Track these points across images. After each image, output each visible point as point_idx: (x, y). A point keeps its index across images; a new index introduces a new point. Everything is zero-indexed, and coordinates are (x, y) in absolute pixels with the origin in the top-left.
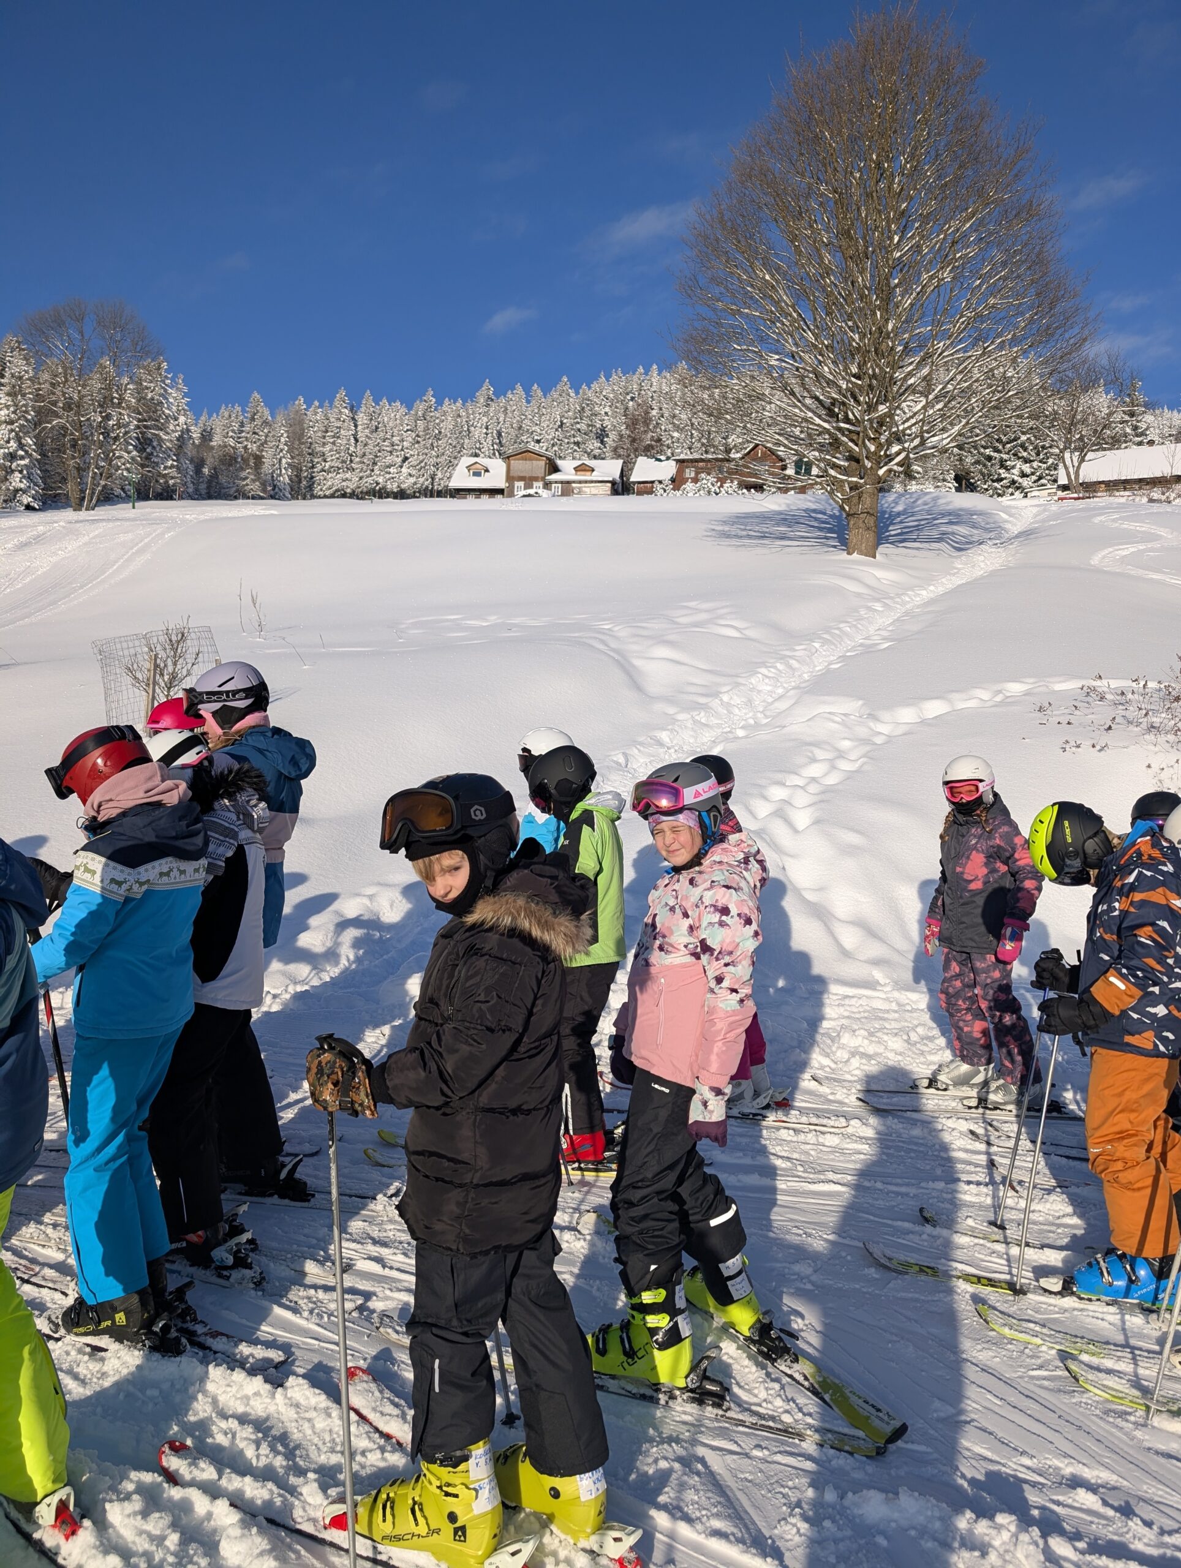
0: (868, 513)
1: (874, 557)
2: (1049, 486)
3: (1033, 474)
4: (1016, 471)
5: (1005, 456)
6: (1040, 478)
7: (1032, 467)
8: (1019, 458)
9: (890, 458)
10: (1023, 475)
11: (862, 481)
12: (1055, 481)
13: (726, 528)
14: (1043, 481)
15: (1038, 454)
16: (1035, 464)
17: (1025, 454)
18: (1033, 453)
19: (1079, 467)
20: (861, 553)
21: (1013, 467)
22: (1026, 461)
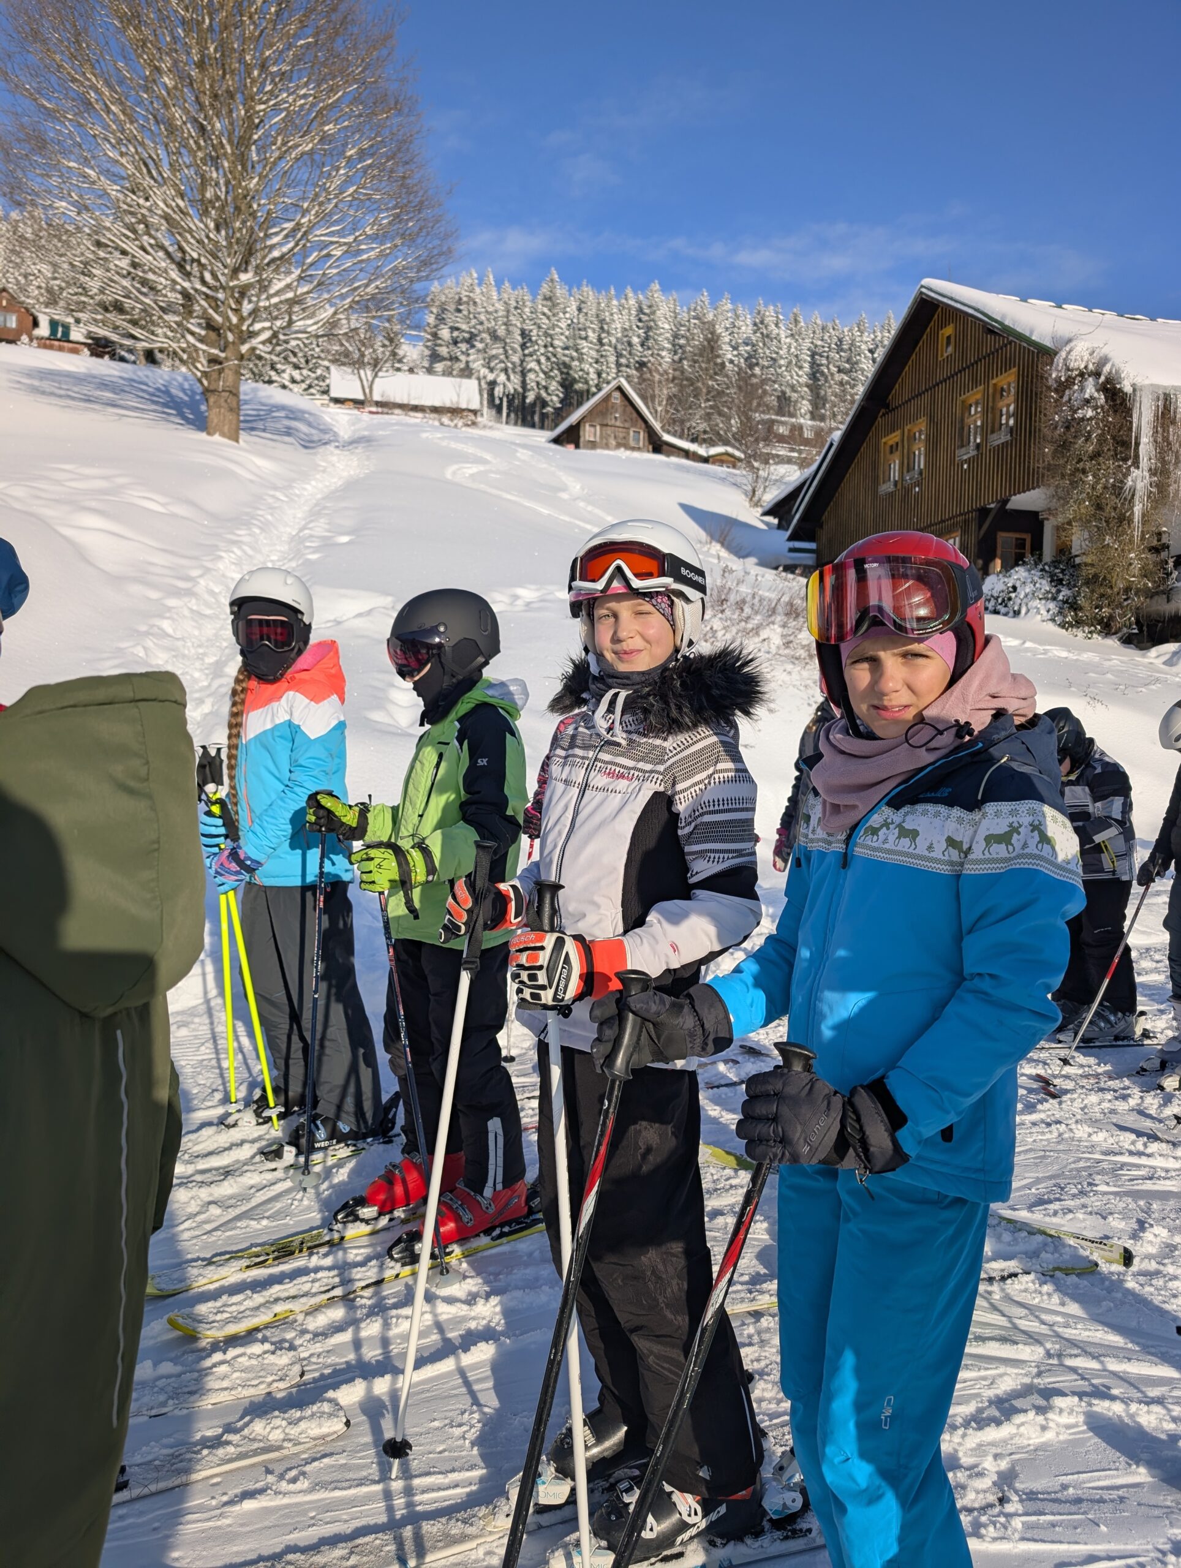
0: (230, 392)
1: (237, 441)
2: (318, 396)
3: (303, 381)
4: (286, 376)
5: (275, 359)
6: (310, 387)
7: (301, 374)
8: (289, 363)
9: (252, 335)
10: (293, 381)
11: (223, 355)
12: (326, 392)
13: (36, 383)
14: (312, 391)
15: (307, 362)
16: (305, 372)
17: (294, 360)
18: (303, 360)
19: (372, 382)
20: (223, 435)
21: (284, 371)
22: (296, 367)
